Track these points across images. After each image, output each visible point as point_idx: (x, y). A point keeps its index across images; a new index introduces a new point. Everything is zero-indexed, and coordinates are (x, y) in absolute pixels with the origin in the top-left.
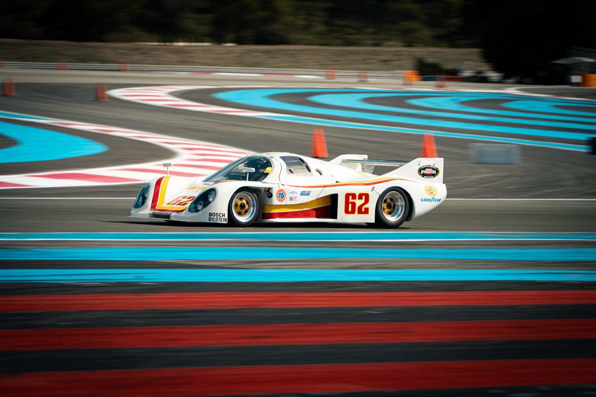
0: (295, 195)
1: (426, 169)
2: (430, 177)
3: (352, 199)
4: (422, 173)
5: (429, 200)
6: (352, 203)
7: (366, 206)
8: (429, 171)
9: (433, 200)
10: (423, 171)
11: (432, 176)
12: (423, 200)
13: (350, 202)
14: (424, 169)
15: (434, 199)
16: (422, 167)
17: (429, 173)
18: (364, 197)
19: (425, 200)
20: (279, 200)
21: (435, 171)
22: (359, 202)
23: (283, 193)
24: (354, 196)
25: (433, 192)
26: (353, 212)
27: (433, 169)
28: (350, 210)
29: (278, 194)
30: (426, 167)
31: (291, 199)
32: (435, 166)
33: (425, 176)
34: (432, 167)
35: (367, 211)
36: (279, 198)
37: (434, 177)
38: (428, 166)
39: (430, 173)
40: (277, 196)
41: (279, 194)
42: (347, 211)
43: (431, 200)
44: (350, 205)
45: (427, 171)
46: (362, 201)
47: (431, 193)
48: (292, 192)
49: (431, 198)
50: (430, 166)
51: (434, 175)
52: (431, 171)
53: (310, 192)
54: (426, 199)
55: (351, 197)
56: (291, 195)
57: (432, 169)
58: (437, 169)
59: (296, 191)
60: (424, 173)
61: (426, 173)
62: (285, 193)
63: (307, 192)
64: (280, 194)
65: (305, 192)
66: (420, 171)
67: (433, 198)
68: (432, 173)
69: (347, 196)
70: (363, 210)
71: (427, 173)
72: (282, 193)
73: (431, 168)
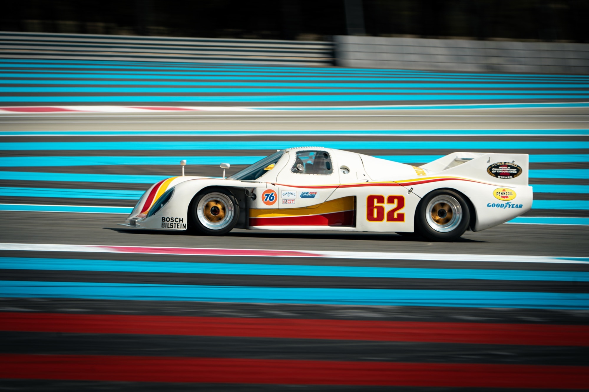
0: (292, 197)
1: (500, 167)
2: (506, 177)
3: (378, 202)
4: (493, 172)
5: (502, 206)
6: (376, 207)
7: (400, 211)
8: (504, 170)
9: (508, 205)
10: (496, 169)
11: (510, 176)
12: (490, 205)
13: (374, 206)
14: (497, 167)
15: (510, 204)
16: (493, 164)
17: (504, 172)
18: (396, 201)
19: (493, 205)
20: (265, 203)
21: (515, 170)
22: (388, 207)
23: (272, 194)
24: (381, 199)
25: (508, 196)
26: (380, 218)
27: (512, 167)
28: (375, 216)
29: (264, 196)
30: (500, 164)
31: (286, 201)
32: (514, 163)
33: (500, 176)
34: (510, 165)
35: (401, 218)
36: (266, 200)
37: (513, 177)
38: (503, 164)
39: (507, 172)
40: (263, 198)
41: (266, 195)
42: (370, 217)
43: (505, 205)
44: (375, 211)
45: (501, 170)
46: (395, 205)
47: (504, 197)
48: (287, 193)
49: (504, 203)
50: (506, 164)
51: (513, 175)
52: (508, 170)
53: (316, 193)
54: (496, 204)
55: (376, 200)
56: (286, 197)
57: (509, 168)
58: (519, 168)
59: (294, 192)
60: (498, 172)
61: (500, 172)
62: (276, 194)
63: (311, 193)
64: (268, 195)
65: (307, 193)
66: (490, 169)
67: (508, 203)
68: (509, 172)
69: (371, 199)
70: (395, 216)
71: (502, 172)
72: (270, 194)
73: (508, 166)
